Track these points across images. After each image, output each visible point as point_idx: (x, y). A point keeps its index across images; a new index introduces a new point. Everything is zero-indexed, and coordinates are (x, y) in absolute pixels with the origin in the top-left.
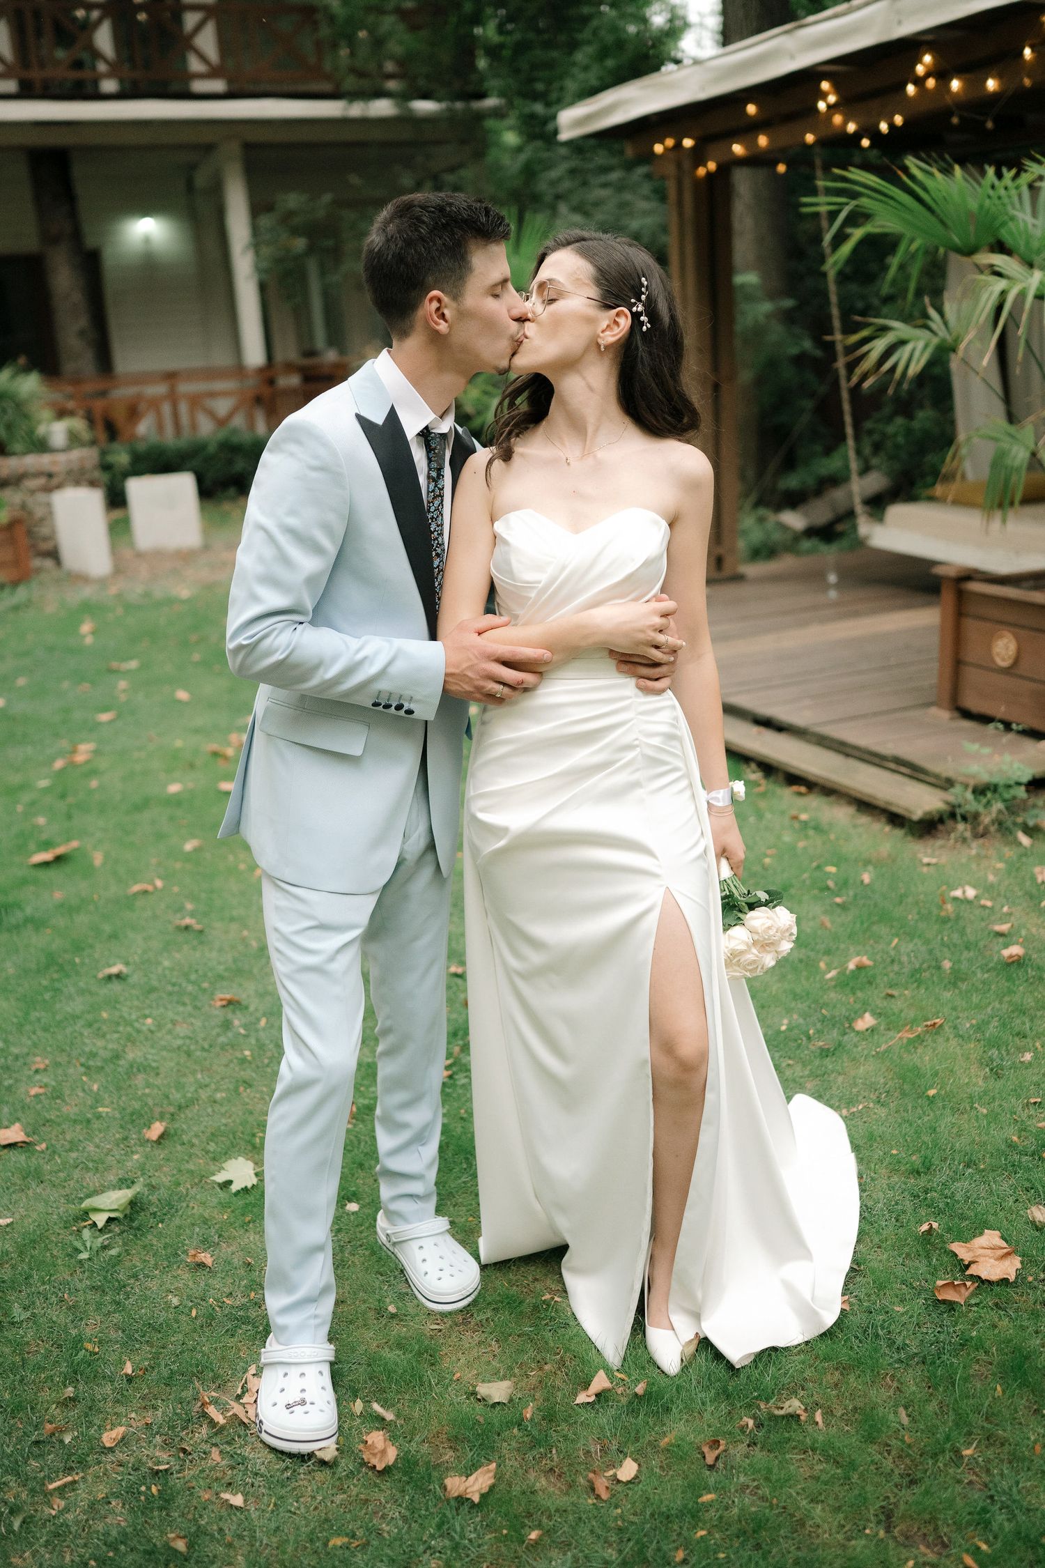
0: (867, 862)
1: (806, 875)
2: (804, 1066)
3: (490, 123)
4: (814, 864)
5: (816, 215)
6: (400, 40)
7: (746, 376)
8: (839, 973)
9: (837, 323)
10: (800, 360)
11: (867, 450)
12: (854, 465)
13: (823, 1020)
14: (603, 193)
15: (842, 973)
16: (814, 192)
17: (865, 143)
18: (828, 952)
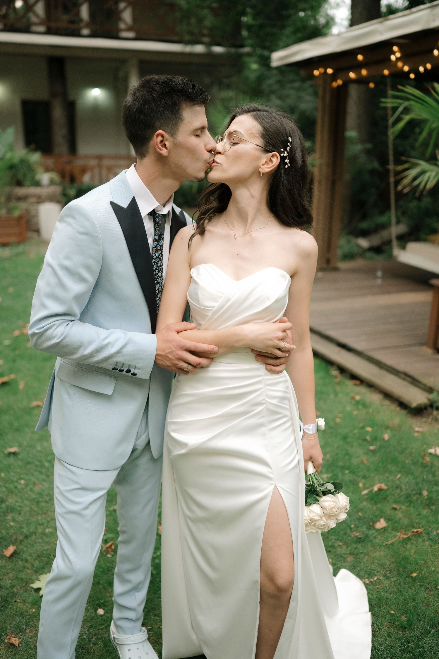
0: (387, 427)
1: (356, 431)
2: (347, 547)
3: (246, 59)
4: (361, 425)
5: (386, 108)
6: (209, 21)
7: (347, 177)
8: (369, 492)
9: (391, 158)
10: (373, 172)
11: (399, 213)
12: (394, 220)
13: (360, 519)
14: (291, 92)
15: (371, 492)
16: (386, 97)
17: (412, 76)
18: (364, 477)
